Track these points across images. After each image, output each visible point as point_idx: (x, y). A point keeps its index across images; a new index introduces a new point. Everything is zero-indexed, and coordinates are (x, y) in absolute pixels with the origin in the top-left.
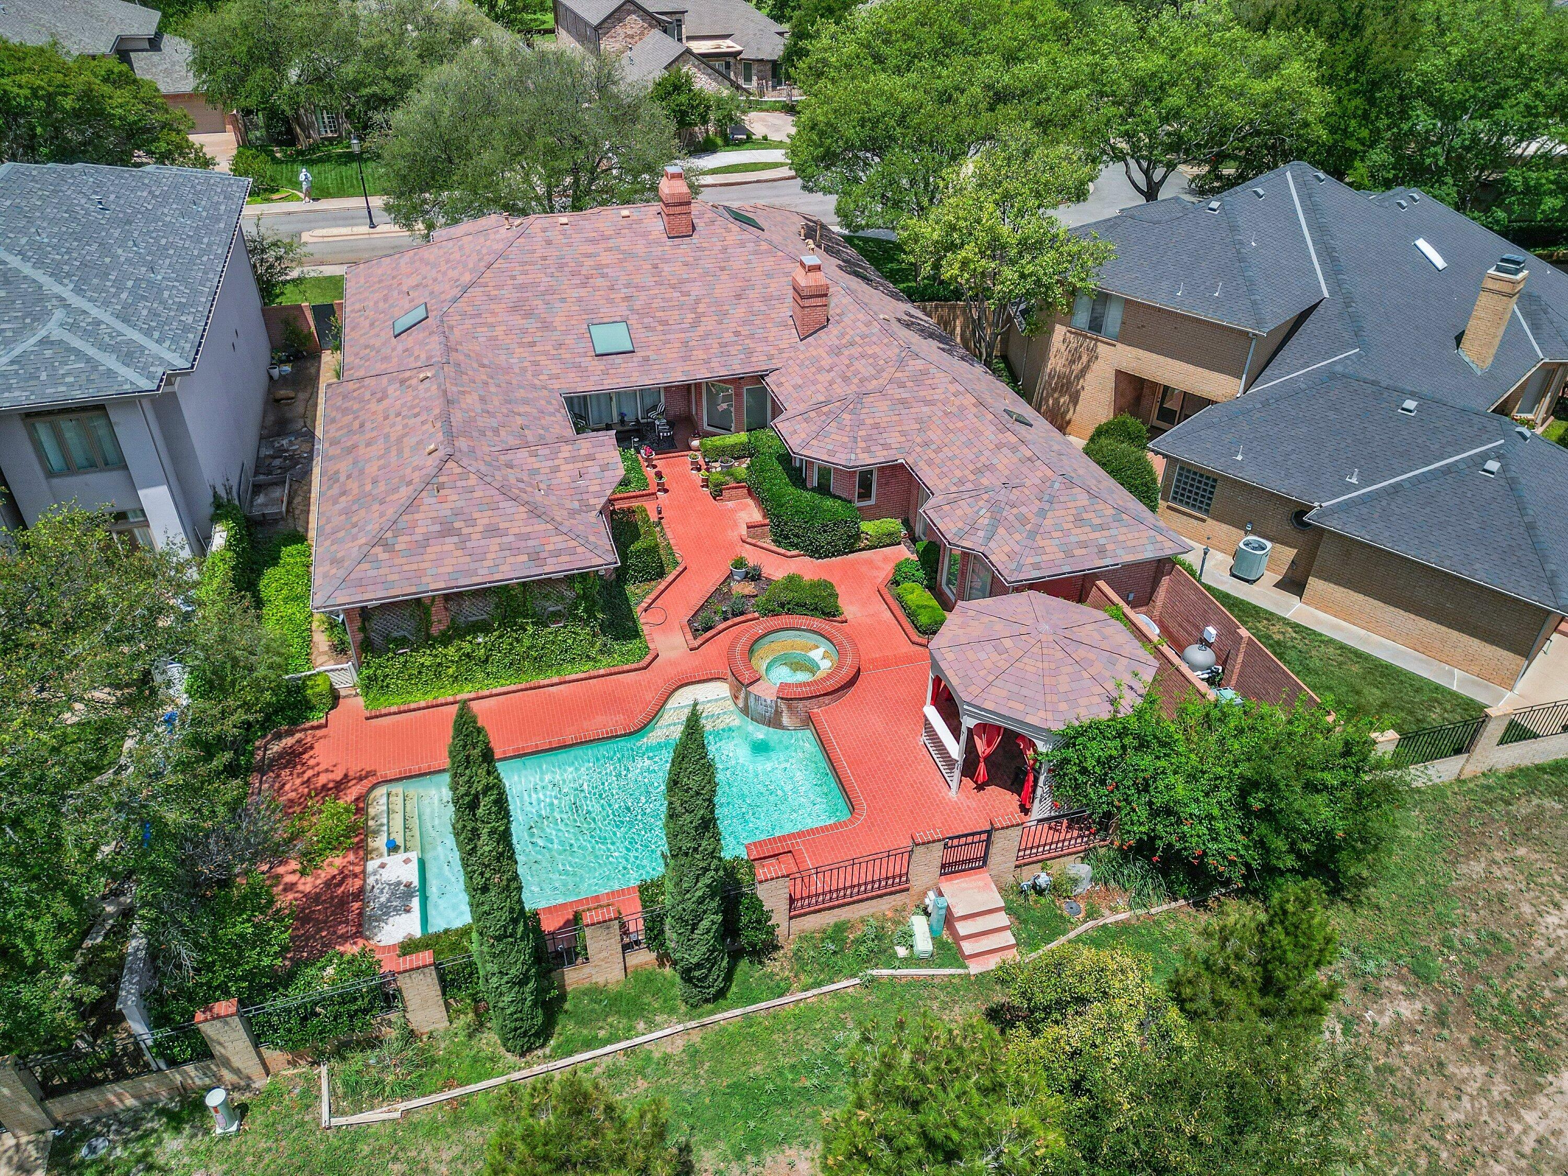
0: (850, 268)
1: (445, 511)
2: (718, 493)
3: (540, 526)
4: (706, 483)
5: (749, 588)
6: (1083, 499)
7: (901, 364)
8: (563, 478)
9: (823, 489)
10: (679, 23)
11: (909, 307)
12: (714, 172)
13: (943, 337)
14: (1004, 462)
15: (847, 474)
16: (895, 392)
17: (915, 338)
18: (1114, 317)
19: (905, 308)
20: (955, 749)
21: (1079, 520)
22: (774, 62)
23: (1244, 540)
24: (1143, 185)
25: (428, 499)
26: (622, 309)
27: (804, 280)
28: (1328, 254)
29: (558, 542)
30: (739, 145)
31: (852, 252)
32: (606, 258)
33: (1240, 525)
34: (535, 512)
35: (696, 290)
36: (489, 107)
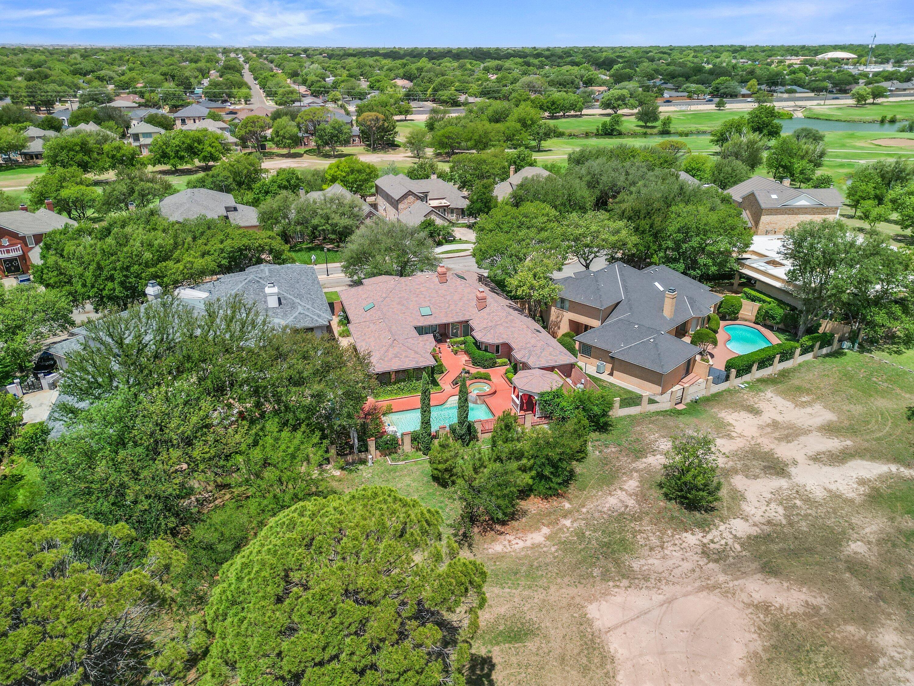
0: (493, 290)
1: (395, 352)
2: (456, 353)
3: (417, 356)
4: (452, 350)
5: (467, 375)
6: (552, 349)
7: (507, 317)
8: (421, 345)
9: (486, 350)
10: (426, 196)
11: (510, 302)
12: (442, 253)
13: (521, 311)
14: (533, 341)
15: (492, 345)
16: (504, 324)
17: (511, 310)
18: (567, 305)
19: (509, 302)
20: (518, 402)
21: (550, 354)
22: (462, 209)
23: (598, 362)
24: (585, 264)
25: (391, 349)
26: (428, 304)
27: (480, 295)
28: (625, 287)
29: (422, 359)
30: (451, 242)
31: (493, 284)
32: (423, 289)
33: (598, 358)
34: (416, 353)
35: (448, 298)
36: (378, 242)
